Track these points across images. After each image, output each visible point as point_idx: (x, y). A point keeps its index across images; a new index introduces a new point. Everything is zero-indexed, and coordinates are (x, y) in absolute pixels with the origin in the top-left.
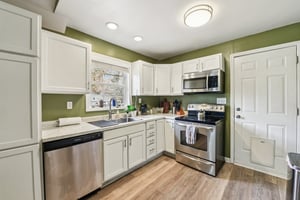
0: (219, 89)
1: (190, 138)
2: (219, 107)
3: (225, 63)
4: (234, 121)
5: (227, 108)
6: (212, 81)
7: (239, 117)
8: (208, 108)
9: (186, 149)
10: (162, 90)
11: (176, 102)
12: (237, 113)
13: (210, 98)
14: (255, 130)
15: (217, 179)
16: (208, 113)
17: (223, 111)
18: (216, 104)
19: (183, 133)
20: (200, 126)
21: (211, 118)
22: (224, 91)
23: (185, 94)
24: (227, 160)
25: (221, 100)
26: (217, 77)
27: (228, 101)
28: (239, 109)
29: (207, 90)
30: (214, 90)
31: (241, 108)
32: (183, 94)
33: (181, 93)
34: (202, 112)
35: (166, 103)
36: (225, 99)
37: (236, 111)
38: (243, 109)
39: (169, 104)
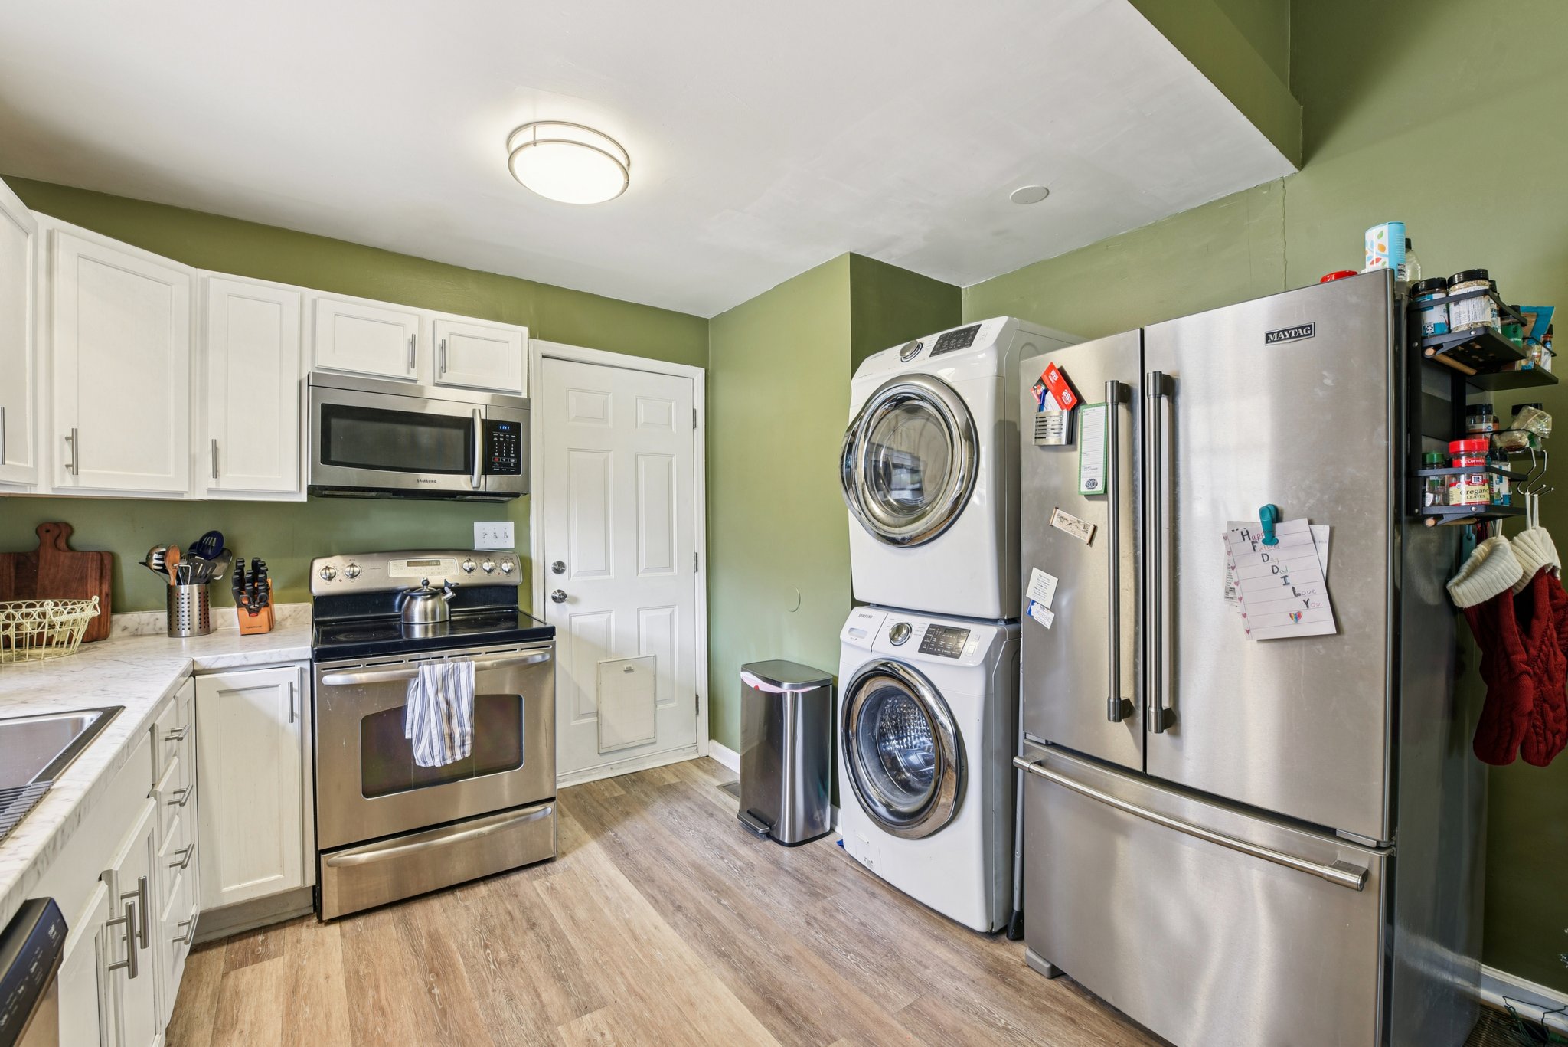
2: (489, 562)
4: (542, 612)
5: (519, 565)
7: (561, 598)
11: (210, 548)
12: (556, 582)
13: (443, 524)
14: (607, 632)
17: (516, 577)
18: (471, 551)
23: (319, 494)
25: (494, 533)
27: (522, 535)
28: (559, 568)
31: (566, 563)
32: (303, 497)
33: (294, 487)
34: (436, 593)
35: (64, 558)
36: (510, 525)
37: (552, 576)
38: (573, 566)
39: (107, 565)
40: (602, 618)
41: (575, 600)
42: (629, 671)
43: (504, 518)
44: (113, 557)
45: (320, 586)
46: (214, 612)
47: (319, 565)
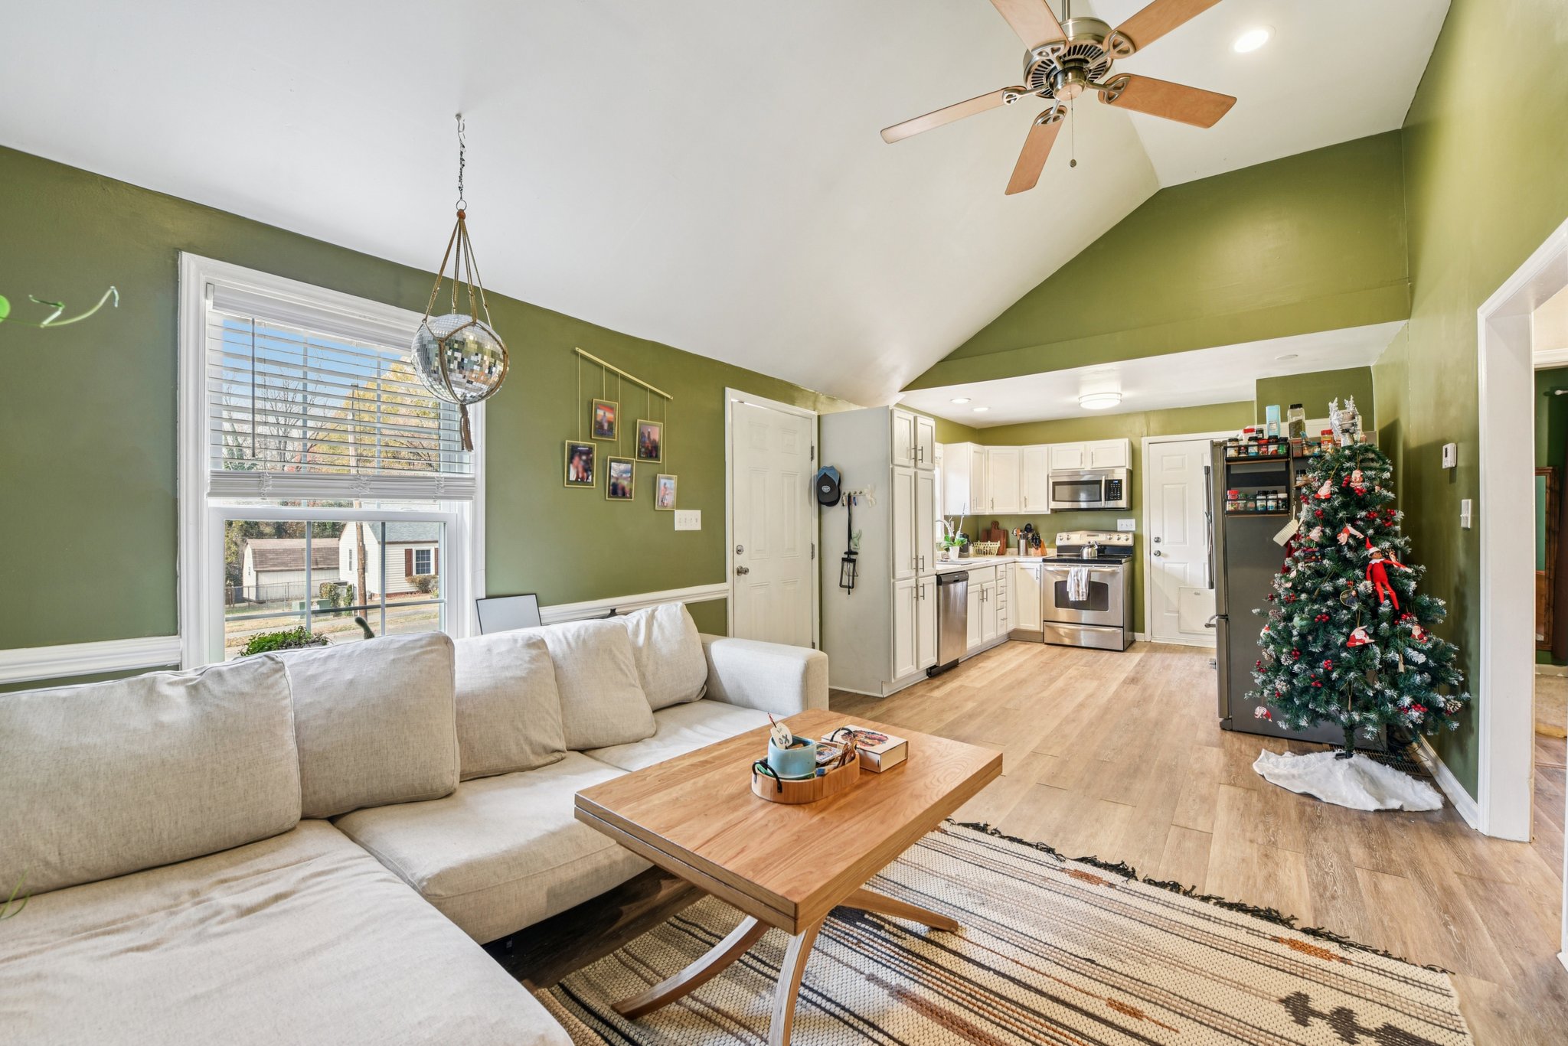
0: (1123, 503)
1: (1077, 590)
2: (1123, 536)
3: (1135, 454)
4: (1149, 560)
5: (1138, 538)
6: (1113, 489)
7: (1158, 554)
8: (1102, 539)
9: (1063, 614)
10: (1003, 503)
11: (1028, 529)
12: (1156, 547)
13: (1104, 520)
14: (1185, 573)
15: (1126, 654)
16: (1102, 549)
17: (1130, 543)
18: (1116, 531)
19: (1061, 588)
20: (1094, 567)
21: (1106, 555)
22: (1132, 509)
23: (1054, 511)
24: (1138, 636)
25: (1126, 524)
26: (1120, 481)
27: (1139, 524)
28: (1158, 540)
29: (1103, 504)
30: (1112, 504)
31: (1161, 537)
32: (1049, 513)
33: (1046, 509)
34: (1092, 546)
35: (997, 531)
36: (1134, 520)
37: (1153, 543)
38: (1166, 539)
39: (1006, 534)
40: (1182, 566)
41: (1166, 556)
42: (1196, 594)
43: (1130, 517)
44: (1007, 531)
45: (1058, 543)
46: (1029, 549)
47: (1058, 535)
